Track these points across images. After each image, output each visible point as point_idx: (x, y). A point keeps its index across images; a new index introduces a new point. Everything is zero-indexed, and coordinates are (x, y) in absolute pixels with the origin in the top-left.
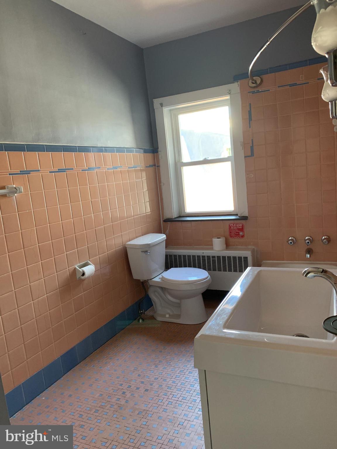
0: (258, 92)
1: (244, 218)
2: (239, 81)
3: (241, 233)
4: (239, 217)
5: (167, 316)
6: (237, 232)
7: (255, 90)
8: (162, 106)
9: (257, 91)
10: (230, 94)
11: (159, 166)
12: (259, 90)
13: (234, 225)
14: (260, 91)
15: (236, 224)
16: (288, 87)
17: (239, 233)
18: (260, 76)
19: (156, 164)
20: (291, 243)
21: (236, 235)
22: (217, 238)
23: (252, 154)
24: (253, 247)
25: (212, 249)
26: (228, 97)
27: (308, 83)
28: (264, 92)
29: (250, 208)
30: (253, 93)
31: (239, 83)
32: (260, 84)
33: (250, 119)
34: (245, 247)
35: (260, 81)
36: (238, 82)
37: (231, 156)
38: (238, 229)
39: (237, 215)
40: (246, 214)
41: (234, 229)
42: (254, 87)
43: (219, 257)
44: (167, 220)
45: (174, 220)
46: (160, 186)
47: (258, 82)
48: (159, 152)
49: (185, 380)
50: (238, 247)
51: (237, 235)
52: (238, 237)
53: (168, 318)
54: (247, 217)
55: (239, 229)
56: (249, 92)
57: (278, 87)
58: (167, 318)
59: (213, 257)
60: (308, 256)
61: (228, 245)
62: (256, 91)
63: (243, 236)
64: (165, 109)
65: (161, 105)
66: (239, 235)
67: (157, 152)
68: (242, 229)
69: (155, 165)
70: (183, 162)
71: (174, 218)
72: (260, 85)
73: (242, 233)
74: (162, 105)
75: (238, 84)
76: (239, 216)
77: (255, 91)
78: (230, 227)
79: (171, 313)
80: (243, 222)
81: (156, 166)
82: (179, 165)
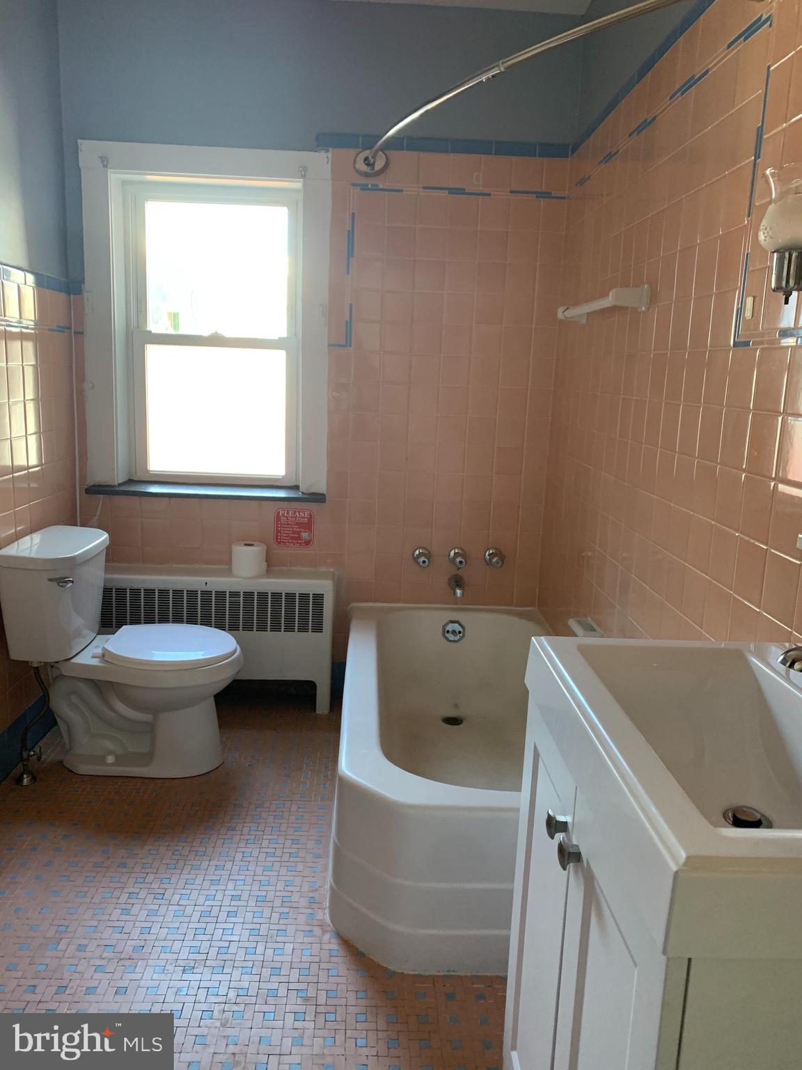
0: (375, 188)
1: (318, 498)
2: (331, 149)
3: (305, 535)
4: (302, 493)
5: (110, 759)
6: (294, 532)
7: (370, 182)
8: (105, 166)
9: (372, 185)
10: (303, 176)
11: (82, 333)
12: (377, 185)
13: (288, 513)
14: (381, 187)
15: (295, 512)
16: (445, 193)
17: (299, 533)
18: (386, 152)
19: (73, 327)
20: (424, 562)
21: (292, 538)
22: (246, 545)
23: (348, 343)
24: (332, 570)
25: (229, 572)
26: (297, 184)
27: (489, 195)
28: (389, 192)
29: (336, 474)
30: (364, 188)
31: (330, 154)
32: (382, 171)
33: (350, 253)
34: (312, 569)
35: (384, 163)
36: (327, 151)
37: (287, 338)
38: (297, 524)
39: (296, 488)
40: (321, 487)
41: (288, 524)
42: (367, 175)
43: (249, 595)
44: (97, 490)
45: (117, 489)
46: (81, 392)
47: (379, 165)
48: (85, 295)
49: (225, 938)
50: (294, 568)
51: (297, 539)
52: (298, 543)
53: (112, 764)
54: (323, 495)
55: (300, 524)
56: (354, 185)
57: (424, 188)
58: (110, 766)
59: (235, 594)
60: (459, 592)
61: (271, 565)
62: (370, 186)
63: (308, 543)
64: (112, 175)
65: (102, 162)
66: (299, 538)
67: (79, 292)
68: (308, 526)
69: (70, 328)
70: (150, 332)
71: (116, 483)
72: (382, 173)
73: (307, 534)
74: (105, 162)
75: (327, 157)
76: (305, 492)
77: (368, 185)
78: (278, 518)
79: (119, 752)
80: (312, 506)
81: (73, 331)
82: (139, 338)
